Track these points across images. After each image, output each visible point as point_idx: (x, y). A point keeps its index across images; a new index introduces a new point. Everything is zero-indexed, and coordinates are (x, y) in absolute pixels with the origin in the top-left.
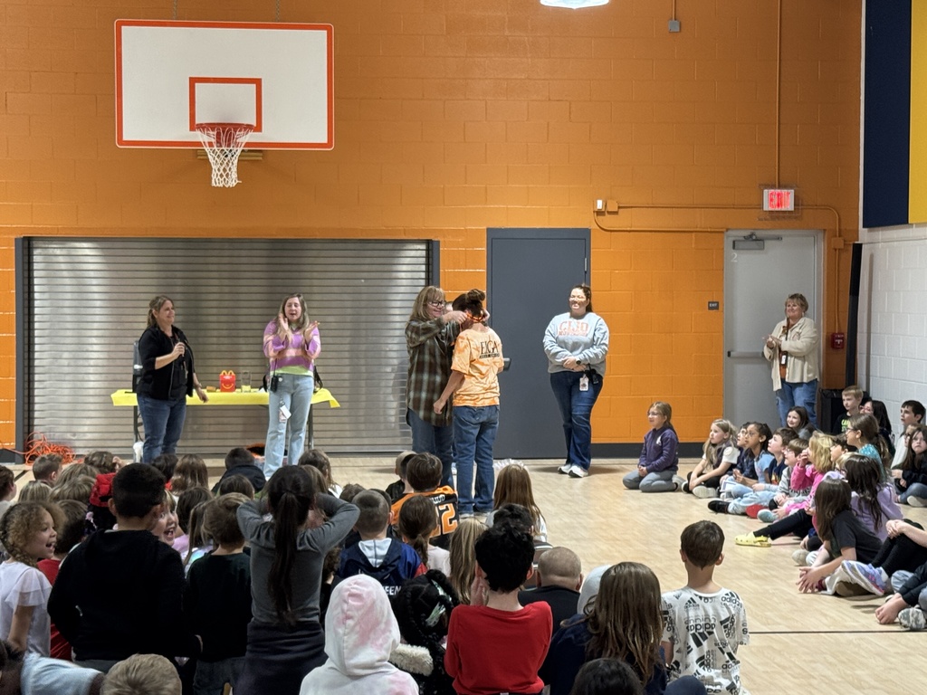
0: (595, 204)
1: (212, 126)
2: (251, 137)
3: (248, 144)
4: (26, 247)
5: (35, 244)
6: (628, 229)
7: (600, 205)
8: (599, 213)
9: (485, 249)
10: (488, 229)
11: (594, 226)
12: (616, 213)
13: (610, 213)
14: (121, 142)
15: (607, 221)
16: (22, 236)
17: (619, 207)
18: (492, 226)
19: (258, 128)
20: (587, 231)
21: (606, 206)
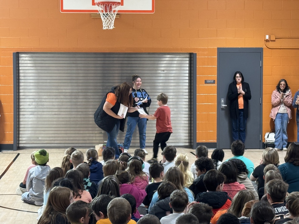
0: (265, 37)
1: (103, 3)
2: (119, 8)
4: (17, 56)
5: (21, 55)
6: (280, 48)
7: (267, 37)
8: (267, 41)
9: (216, 57)
10: (218, 49)
11: (264, 47)
12: (274, 41)
13: (272, 41)
14: (62, 10)
15: (271, 45)
16: (16, 52)
17: (276, 38)
18: (219, 47)
19: (122, 4)
20: (261, 49)
21: (270, 38)
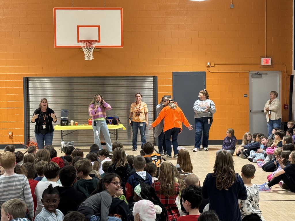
0: (207, 64)
1: (84, 41)
2: (97, 44)
3: (96, 47)
4: (27, 80)
5: (30, 79)
6: (218, 72)
7: (208, 64)
8: (208, 67)
9: (172, 79)
10: (173, 72)
11: (207, 71)
12: (214, 66)
13: (212, 66)
14: (56, 46)
15: (211, 69)
16: (25, 77)
17: (215, 65)
18: (174, 71)
19: (99, 41)
20: (205, 73)
21: (210, 64)
